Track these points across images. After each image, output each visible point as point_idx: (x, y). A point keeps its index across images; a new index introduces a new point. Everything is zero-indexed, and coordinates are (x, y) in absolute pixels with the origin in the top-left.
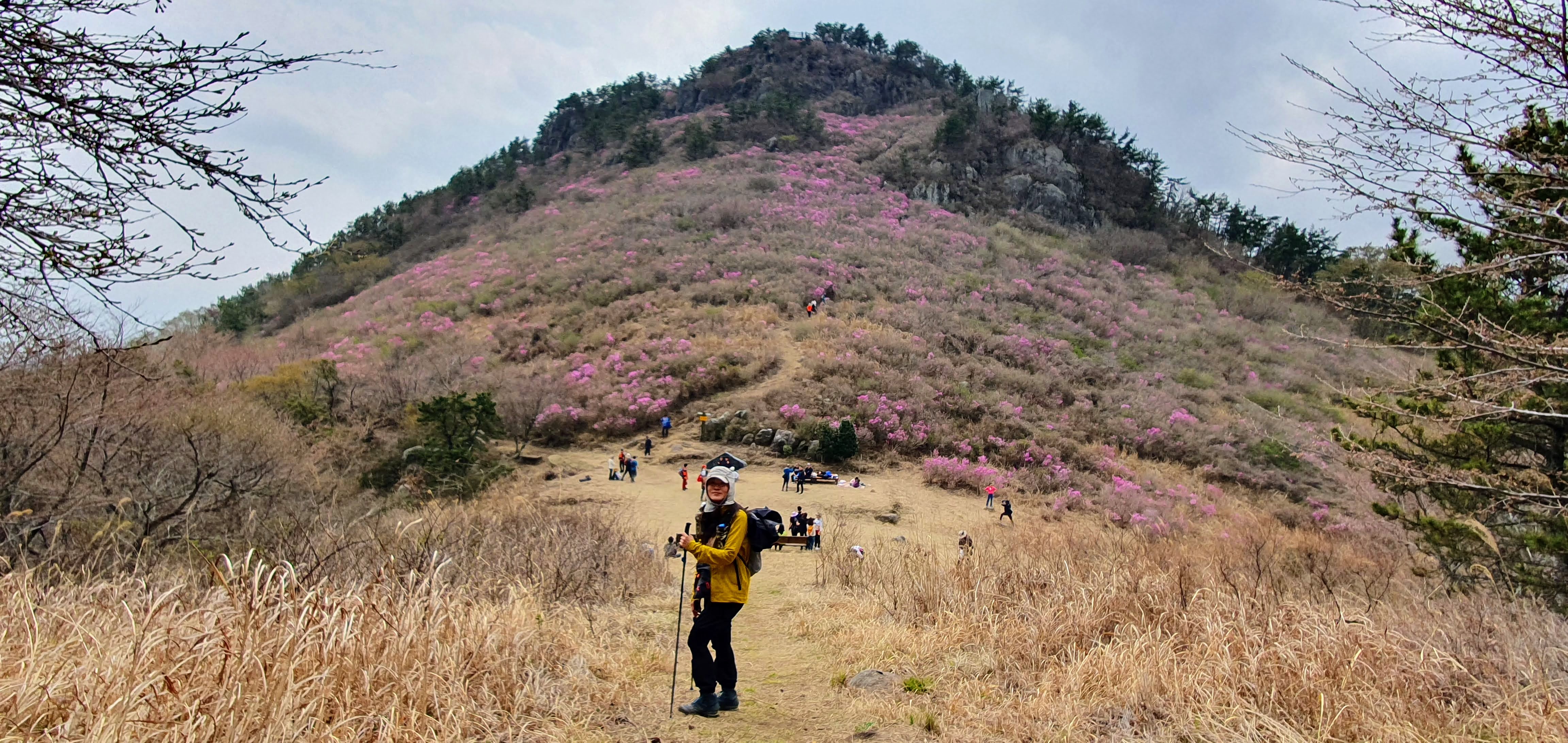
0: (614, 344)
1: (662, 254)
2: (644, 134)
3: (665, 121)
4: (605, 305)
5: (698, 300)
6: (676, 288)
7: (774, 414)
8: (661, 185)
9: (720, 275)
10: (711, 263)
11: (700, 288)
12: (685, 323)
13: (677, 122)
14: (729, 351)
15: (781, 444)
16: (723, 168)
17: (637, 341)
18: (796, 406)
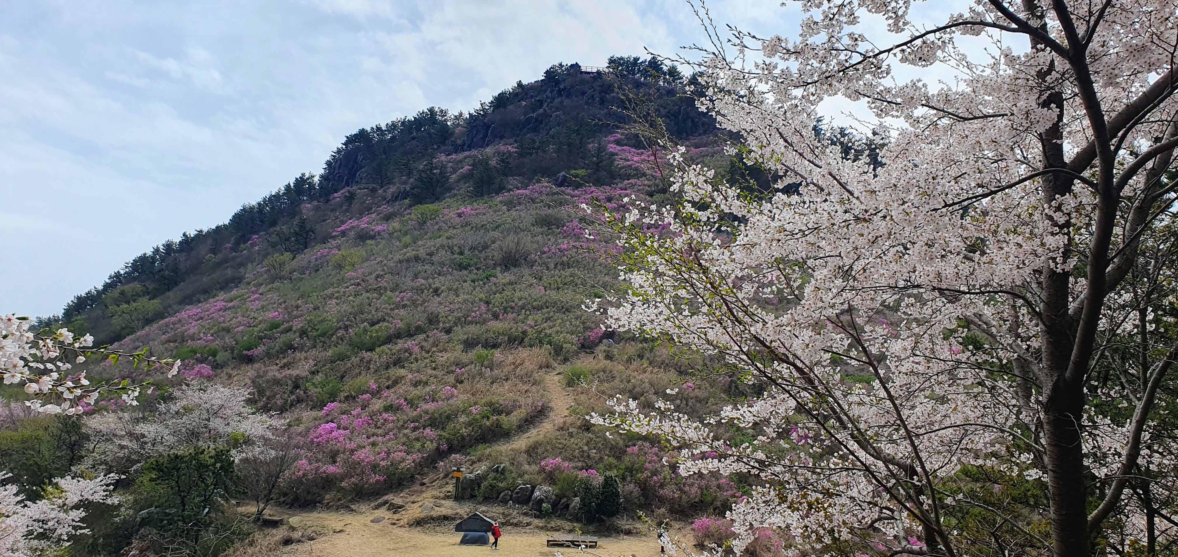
0: (376, 394)
1: (438, 295)
2: (431, 169)
3: (454, 156)
4: (371, 350)
5: (469, 344)
6: (448, 331)
7: (535, 468)
8: (444, 222)
9: (496, 316)
10: (488, 303)
11: (473, 330)
12: (453, 368)
13: (465, 158)
14: (495, 399)
15: (540, 501)
16: (510, 205)
17: (401, 389)
18: (559, 459)
